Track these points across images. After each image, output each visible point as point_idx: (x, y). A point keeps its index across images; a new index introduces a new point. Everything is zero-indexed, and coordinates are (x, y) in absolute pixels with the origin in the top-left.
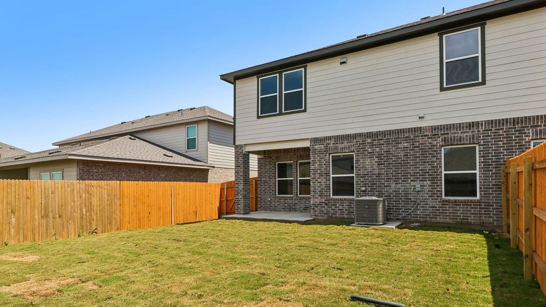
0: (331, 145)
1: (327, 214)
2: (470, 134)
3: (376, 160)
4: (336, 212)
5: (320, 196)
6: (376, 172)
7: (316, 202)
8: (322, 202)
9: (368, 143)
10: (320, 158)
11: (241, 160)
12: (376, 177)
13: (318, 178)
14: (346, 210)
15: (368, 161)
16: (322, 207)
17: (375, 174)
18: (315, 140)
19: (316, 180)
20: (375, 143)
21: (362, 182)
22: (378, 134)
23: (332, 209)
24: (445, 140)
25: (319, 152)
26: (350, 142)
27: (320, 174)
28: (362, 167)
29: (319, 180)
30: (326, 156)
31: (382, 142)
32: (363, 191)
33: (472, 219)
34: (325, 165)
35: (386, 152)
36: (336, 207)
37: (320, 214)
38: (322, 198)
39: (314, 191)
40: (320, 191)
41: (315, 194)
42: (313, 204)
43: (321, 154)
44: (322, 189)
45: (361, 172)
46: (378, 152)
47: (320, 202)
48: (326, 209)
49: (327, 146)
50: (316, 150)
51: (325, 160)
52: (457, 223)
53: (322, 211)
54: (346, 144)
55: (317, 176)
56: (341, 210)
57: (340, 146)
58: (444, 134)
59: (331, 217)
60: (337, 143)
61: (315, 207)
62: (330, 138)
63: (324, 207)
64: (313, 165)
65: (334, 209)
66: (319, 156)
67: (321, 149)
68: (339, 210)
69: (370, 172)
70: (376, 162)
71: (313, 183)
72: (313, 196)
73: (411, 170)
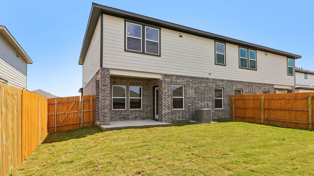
0: (174, 80)
1: (172, 119)
2: (222, 84)
3: (194, 90)
4: (176, 118)
5: (168, 109)
6: (194, 96)
7: (166, 113)
8: (169, 113)
9: (191, 82)
10: (168, 86)
11: (108, 81)
12: (194, 99)
13: (167, 98)
14: (181, 116)
15: (191, 91)
16: (169, 115)
17: (193, 97)
18: (166, 75)
19: (166, 99)
20: (194, 82)
21: (188, 101)
22: (195, 78)
23: (174, 116)
24: (216, 85)
25: (167, 82)
26: (183, 80)
27: (168, 96)
28: (188, 94)
29: (168, 99)
30: (171, 85)
31: (196, 82)
32: (188, 106)
33: (223, 117)
34: (171, 90)
35: (197, 87)
36: (176, 115)
37: (168, 119)
38: (169, 110)
39: (164, 106)
40: (168, 106)
41: (165, 107)
42: (164, 114)
43: (169, 84)
44: (169, 105)
45: (188, 96)
46: (194, 87)
47: (168, 113)
48: (171, 116)
49: (172, 80)
50: (166, 81)
51: (171, 88)
52: (219, 119)
53: (169, 118)
54: (181, 81)
55: (167, 97)
56: (179, 116)
57: (178, 81)
58: (216, 82)
59: (173, 121)
60: (177, 79)
61: (165, 115)
62: (173, 76)
63: (170, 115)
64: (164, 90)
65: (175, 116)
66: (168, 85)
67: (169, 81)
68: (178, 116)
69: (191, 96)
70: (194, 92)
71: (164, 101)
72: (164, 109)
73: (206, 96)
